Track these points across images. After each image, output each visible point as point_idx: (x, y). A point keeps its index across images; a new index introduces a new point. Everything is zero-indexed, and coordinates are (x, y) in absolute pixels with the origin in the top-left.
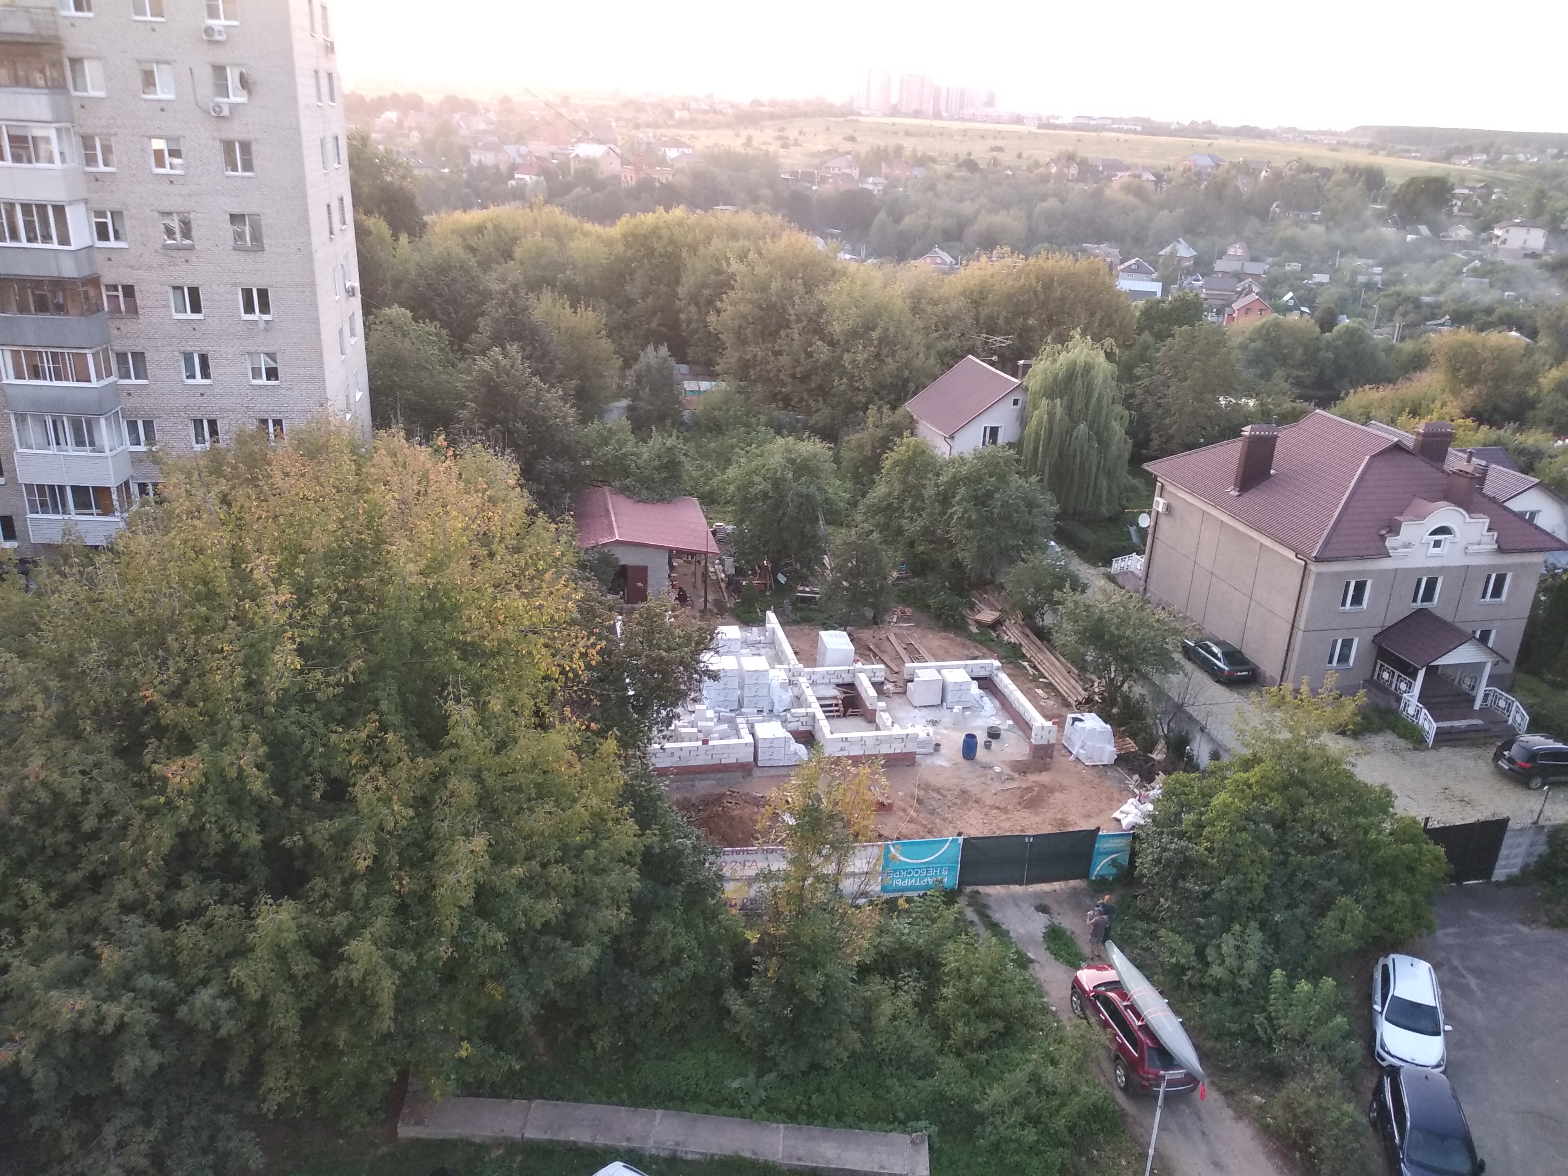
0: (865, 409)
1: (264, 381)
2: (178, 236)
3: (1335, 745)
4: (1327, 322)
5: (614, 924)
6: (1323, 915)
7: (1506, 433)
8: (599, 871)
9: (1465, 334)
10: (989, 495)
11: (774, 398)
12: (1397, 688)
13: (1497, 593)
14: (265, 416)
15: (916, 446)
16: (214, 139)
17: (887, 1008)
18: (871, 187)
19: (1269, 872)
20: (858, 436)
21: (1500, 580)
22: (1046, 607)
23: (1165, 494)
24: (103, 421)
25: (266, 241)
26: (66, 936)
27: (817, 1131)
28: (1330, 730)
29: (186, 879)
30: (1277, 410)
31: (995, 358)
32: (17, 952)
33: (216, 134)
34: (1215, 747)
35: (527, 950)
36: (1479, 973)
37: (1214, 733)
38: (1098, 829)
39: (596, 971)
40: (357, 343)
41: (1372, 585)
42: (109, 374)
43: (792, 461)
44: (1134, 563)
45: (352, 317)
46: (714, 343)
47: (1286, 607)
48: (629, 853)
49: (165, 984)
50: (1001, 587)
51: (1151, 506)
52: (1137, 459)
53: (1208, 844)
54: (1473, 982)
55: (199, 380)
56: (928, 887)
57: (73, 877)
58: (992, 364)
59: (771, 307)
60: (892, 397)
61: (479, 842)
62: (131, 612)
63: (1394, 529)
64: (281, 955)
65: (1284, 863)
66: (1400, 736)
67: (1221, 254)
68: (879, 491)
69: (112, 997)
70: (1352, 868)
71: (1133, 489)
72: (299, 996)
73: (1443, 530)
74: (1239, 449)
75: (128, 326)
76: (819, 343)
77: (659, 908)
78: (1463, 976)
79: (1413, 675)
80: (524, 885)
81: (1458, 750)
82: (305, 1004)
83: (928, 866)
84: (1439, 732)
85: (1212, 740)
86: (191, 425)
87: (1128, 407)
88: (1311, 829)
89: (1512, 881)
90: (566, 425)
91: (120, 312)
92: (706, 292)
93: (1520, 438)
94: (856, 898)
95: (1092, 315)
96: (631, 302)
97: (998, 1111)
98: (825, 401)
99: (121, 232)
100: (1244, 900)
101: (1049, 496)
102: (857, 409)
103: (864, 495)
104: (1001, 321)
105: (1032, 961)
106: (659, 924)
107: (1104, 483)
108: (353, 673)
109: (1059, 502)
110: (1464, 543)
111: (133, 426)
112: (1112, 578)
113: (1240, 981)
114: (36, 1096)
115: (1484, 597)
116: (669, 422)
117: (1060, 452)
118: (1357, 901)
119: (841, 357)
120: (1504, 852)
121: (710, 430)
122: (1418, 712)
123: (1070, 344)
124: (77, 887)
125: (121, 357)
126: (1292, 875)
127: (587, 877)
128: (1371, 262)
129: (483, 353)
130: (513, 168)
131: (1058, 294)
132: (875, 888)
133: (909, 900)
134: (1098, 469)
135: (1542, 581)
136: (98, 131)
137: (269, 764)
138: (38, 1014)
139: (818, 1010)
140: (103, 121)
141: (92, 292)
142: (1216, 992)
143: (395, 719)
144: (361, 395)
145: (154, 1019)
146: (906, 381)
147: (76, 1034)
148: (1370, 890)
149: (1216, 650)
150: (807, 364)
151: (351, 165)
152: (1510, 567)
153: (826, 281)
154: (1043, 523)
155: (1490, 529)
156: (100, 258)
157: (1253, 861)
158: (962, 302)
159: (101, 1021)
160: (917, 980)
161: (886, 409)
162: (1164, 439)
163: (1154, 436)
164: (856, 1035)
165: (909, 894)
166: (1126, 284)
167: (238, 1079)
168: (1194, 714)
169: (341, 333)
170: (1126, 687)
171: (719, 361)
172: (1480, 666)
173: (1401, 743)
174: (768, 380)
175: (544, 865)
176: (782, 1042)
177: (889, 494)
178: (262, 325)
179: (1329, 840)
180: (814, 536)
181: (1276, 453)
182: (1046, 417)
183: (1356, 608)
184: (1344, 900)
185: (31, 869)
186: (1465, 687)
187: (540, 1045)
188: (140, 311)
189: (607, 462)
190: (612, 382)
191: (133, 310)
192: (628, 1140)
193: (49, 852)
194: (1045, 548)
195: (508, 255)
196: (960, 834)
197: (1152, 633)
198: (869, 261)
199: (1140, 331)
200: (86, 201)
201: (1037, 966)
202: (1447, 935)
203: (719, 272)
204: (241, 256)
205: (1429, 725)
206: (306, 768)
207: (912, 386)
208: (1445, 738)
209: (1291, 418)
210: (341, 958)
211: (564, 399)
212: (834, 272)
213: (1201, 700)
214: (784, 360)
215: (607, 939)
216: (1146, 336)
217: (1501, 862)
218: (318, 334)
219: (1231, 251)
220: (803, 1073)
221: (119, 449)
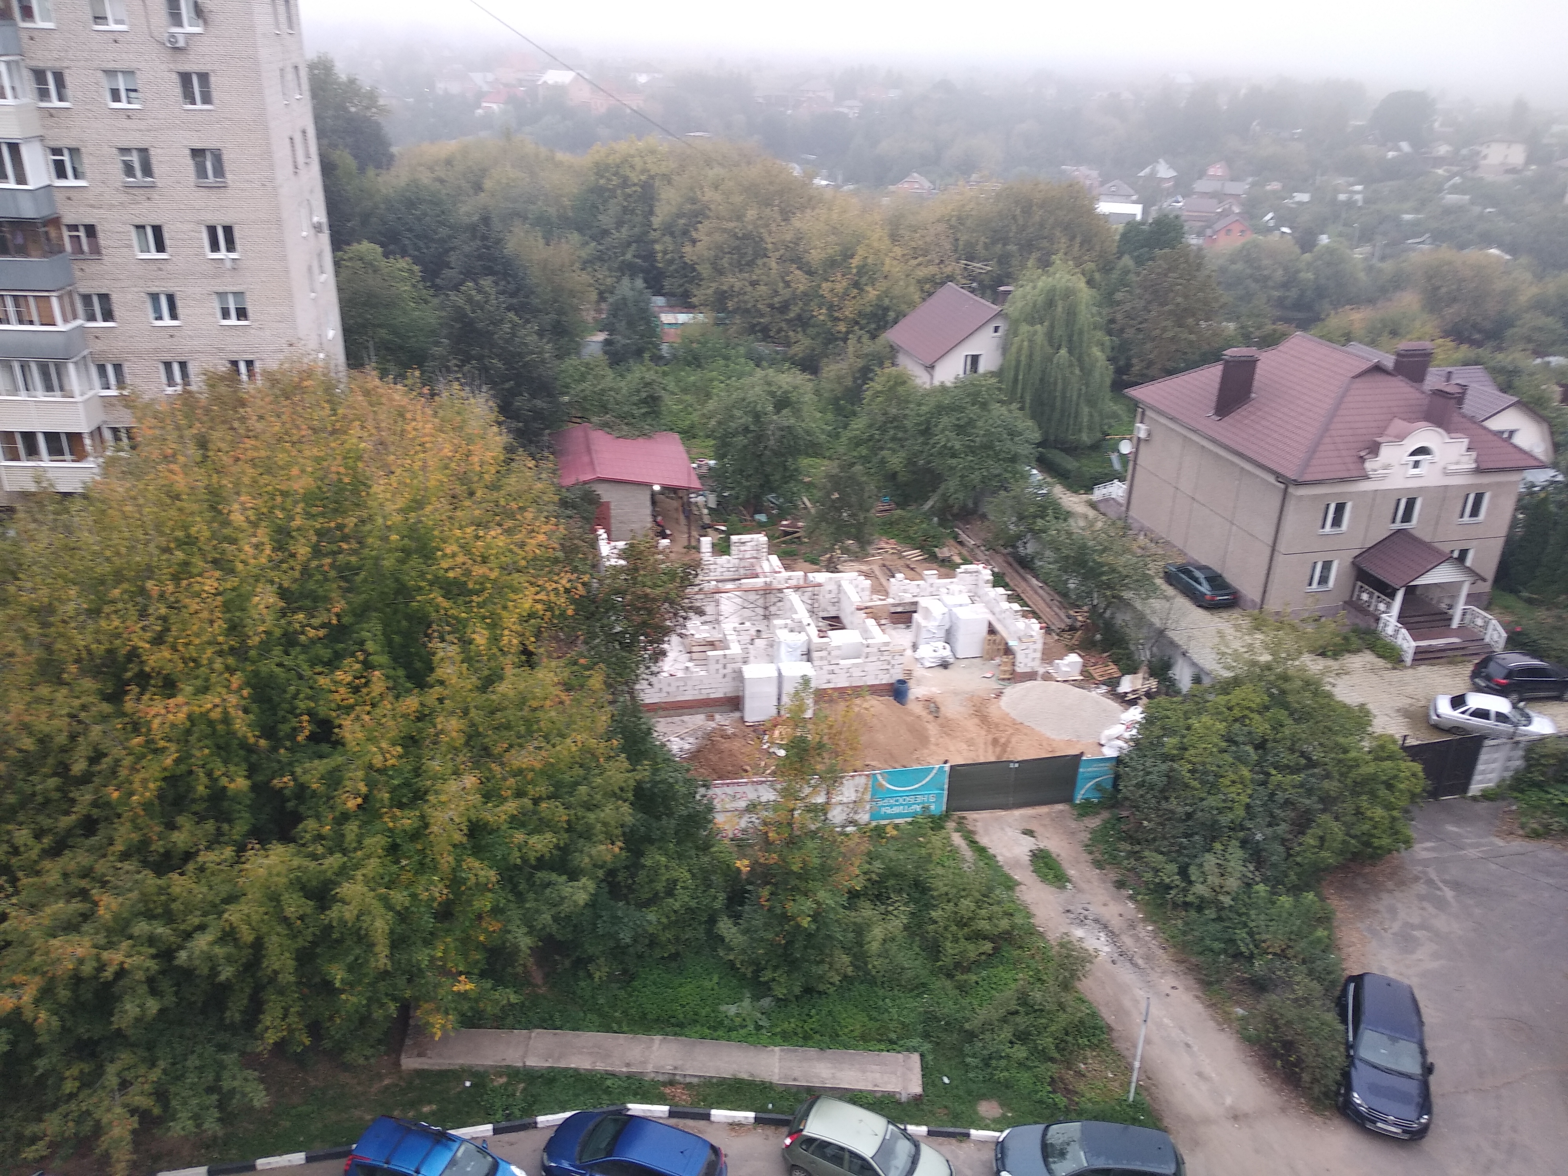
0: (845, 340)
1: (233, 321)
2: (139, 173)
3: (1313, 665)
4: (1306, 242)
5: (609, 858)
6: (1303, 833)
7: (1483, 352)
8: (590, 806)
9: (1446, 253)
10: (971, 423)
11: (752, 329)
12: (1376, 609)
13: (1475, 512)
14: (235, 357)
15: (897, 377)
16: (171, 71)
17: (877, 932)
18: (846, 110)
19: (1249, 792)
20: (839, 366)
21: (1479, 498)
22: (1029, 536)
23: (1146, 420)
24: (71, 368)
25: (229, 176)
26: (61, 882)
27: (812, 1052)
28: (1310, 652)
29: (180, 820)
30: (1258, 333)
31: (974, 285)
32: (14, 900)
33: (172, 66)
34: (1196, 671)
35: (522, 887)
36: (1456, 885)
37: (1196, 658)
38: (1082, 754)
39: (592, 904)
40: (327, 278)
41: (1353, 507)
42: (75, 317)
43: (772, 394)
44: (1117, 490)
45: (320, 255)
46: (689, 272)
47: (1266, 532)
48: (622, 789)
49: (161, 930)
50: (984, 517)
51: (1131, 432)
52: (1119, 385)
53: (1190, 767)
54: (1449, 894)
55: (167, 322)
56: (914, 815)
57: (66, 822)
58: (973, 291)
59: (746, 237)
60: (873, 326)
61: (470, 781)
62: (108, 559)
63: (1374, 449)
64: (274, 898)
65: (1264, 783)
66: (1380, 656)
67: (1202, 174)
68: (859, 424)
69: (110, 945)
70: (1331, 786)
71: (1115, 415)
72: (294, 935)
73: (1422, 451)
74: (1219, 374)
75: (91, 268)
76: (797, 272)
77: (651, 841)
78: (1439, 889)
79: (1392, 595)
80: (516, 822)
81: (1436, 668)
82: (300, 942)
83: (915, 793)
84: (1418, 651)
85: (1194, 664)
86: (162, 368)
87: (1110, 333)
88: (1292, 750)
89: (1486, 796)
90: (543, 361)
91: (82, 252)
92: (682, 221)
93: (1500, 356)
94: (844, 826)
95: (1072, 238)
96: (605, 233)
97: (987, 1026)
98: (804, 331)
99: (80, 170)
100: (1224, 820)
101: (1030, 423)
102: (837, 339)
103: (845, 427)
104: (980, 247)
105: (1019, 884)
106: (654, 858)
107: (1086, 410)
108: (338, 615)
109: (1040, 428)
110: (1442, 464)
111: (102, 369)
112: (1093, 505)
113: (1221, 898)
114: (39, 1040)
115: (1462, 516)
116: (647, 355)
117: (1042, 380)
118: (1337, 819)
119: (819, 286)
120: (1480, 767)
121: (689, 364)
122: (1397, 631)
123: (1051, 269)
124: (69, 832)
125: (87, 299)
126: (1272, 794)
127: (581, 812)
128: (1351, 179)
129: (456, 288)
130: (480, 96)
131: (1037, 218)
132: (864, 817)
133: (896, 827)
134: (1079, 396)
135: (1519, 500)
136: (49, 64)
137: (254, 707)
138: (37, 959)
139: (810, 936)
140: (55, 55)
141: (53, 233)
142: (1200, 909)
143: (382, 659)
144: (333, 333)
145: (153, 965)
146: (886, 309)
147: (77, 980)
148: (1349, 806)
149: (1197, 574)
150: (786, 293)
151: (314, 95)
152: (1489, 486)
153: (802, 208)
154: (1025, 450)
155: (1469, 449)
156: (59, 196)
157: (1234, 782)
158: (941, 227)
159: (102, 967)
160: (906, 904)
161: (865, 339)
162: (1144, 364)
163: (1134, 361)
164: (846, 959)
165: (897, 821)
166: (1105, 207)
167: (238, 1017)
168: (1176, 639)
169: (310, 269)
170: (1108, 614)
171: (696, 292)
172: (1457, 585)
173: (1380, 663)
174: (747, 311)
175: (536, 801)
176: (775, 968)
177: (870, 426)
178: (228, 264)
179: (1309, 759)
180: (796, 470)
181: (1257, 377)
182: (1026, 343)
183: (1336, 530)
184: (1325, 818)
185: (21, 817)
186: (1443, 606)
187: (538, 977)
188: (104, 251)
189: (585, 399)
190: (589, 315)
191: (96, 250)
192: (628, 1065)
193: (39, 799)
194: (1026, 477)
195: (478, 188)
196: (946, 762)
197: (1135, 560)
198: (846, 188)
199: (1120, 254)
200: (41, 138)
201: (1023, 887)
202: (1426, 849)
203: (694, 201)
204: (204, 193)
205: (1407, 643)
206: (292, 711)
207: (892, 315)
208: (1423, 657)
209: (1270, 341)
210: (335, 899)
211: (541, 334)
212: (810, 199)
213: (1183, 624)
214: (762, 289)
215: (600, 873)
216: (1127, 261)
217: (1477, 777)
218: (287, 271)
219: (1211, 172)
220: (797, 998)
221: (91, 393)
